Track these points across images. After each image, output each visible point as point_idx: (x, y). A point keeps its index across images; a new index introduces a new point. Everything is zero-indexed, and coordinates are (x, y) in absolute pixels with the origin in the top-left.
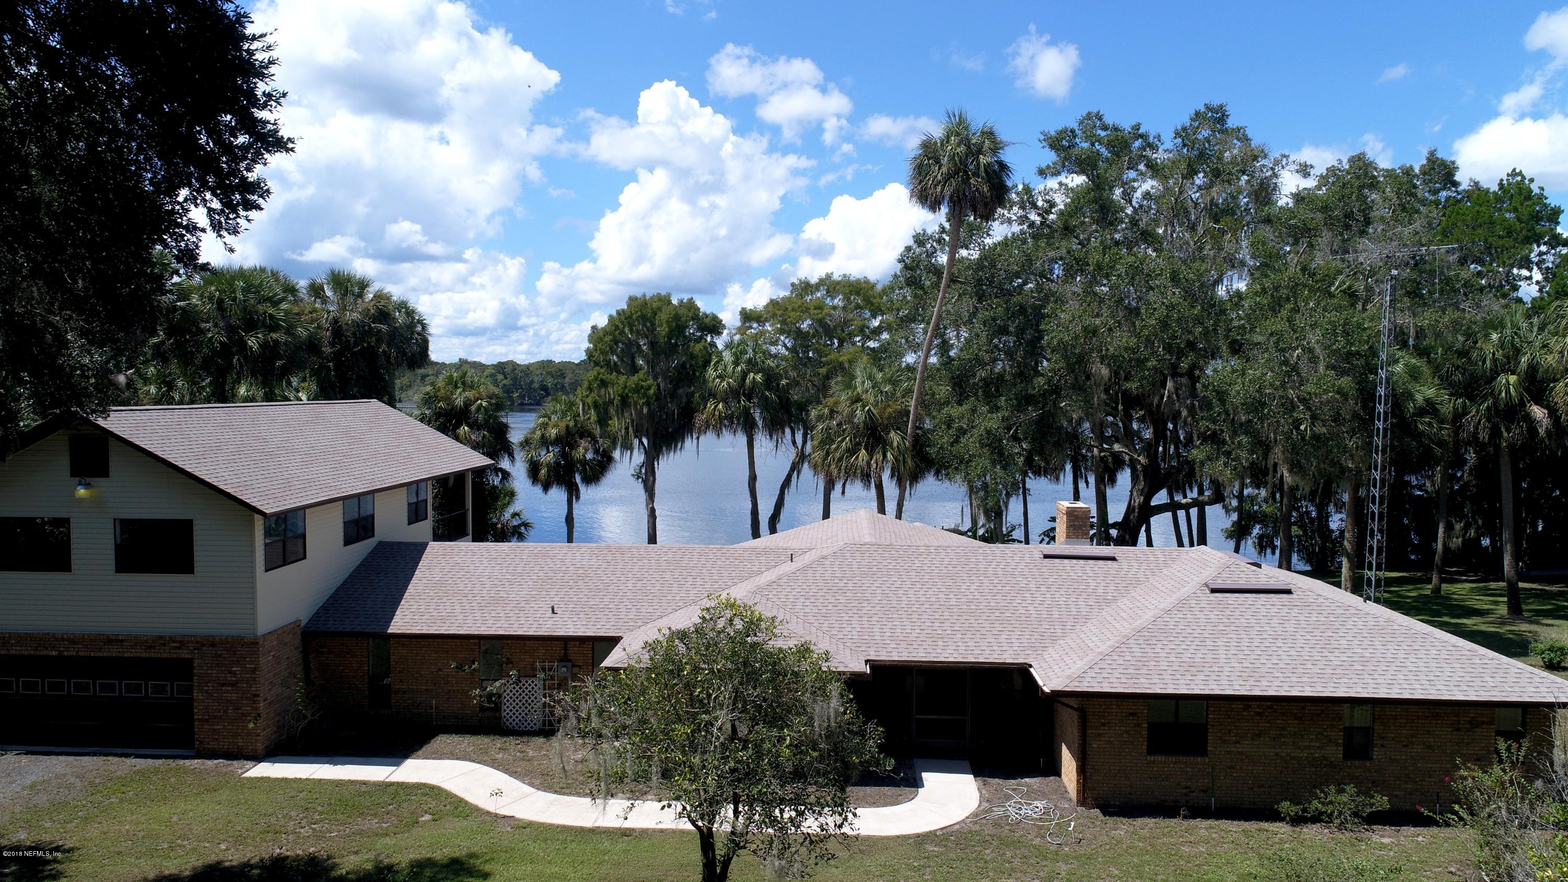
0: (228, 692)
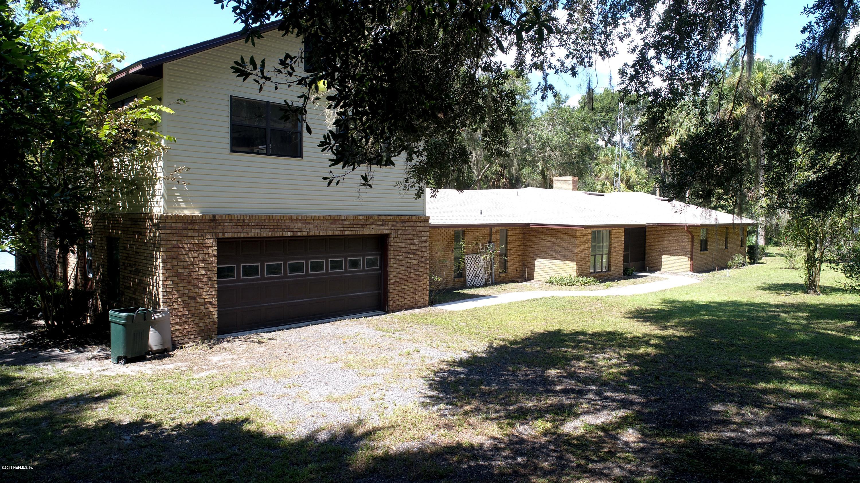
0: (410, 259)
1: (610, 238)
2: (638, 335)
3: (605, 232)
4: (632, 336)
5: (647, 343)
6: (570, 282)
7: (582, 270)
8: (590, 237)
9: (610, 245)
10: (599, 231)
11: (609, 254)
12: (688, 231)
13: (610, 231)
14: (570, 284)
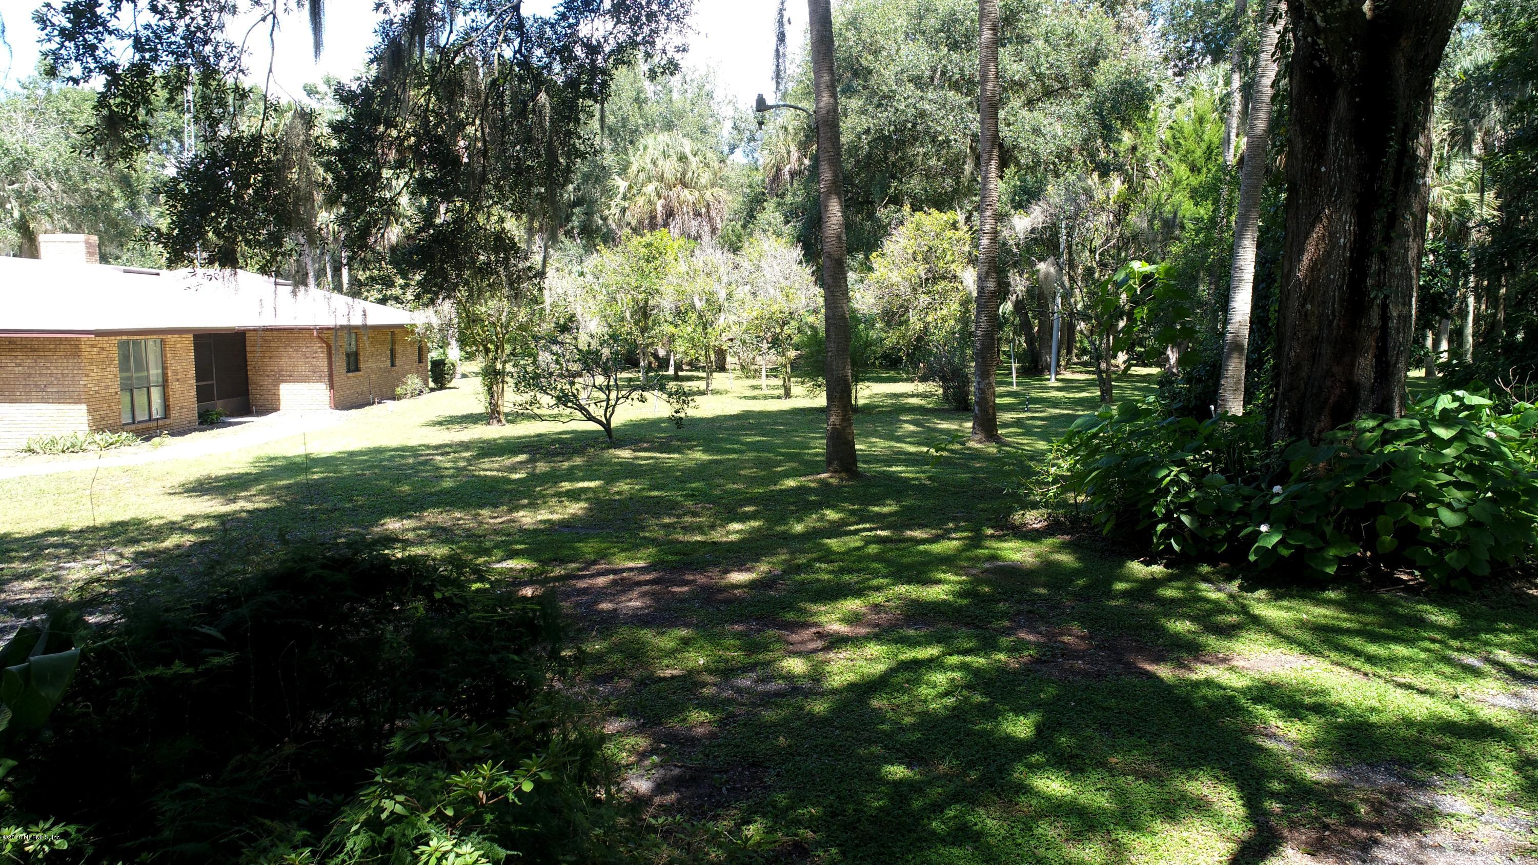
1: (163, 355)
2: (174, 519)
3: (150, 344)
4: (162, 522)
5: (184, 530)
6: (73, 446)
7: (102, 419)
8: (115, 353)
9: (165, 369)
10: (135, 342)
11: (164, 385)
12: (321, 339)
13: (162, 340)
14: (73, 449)
